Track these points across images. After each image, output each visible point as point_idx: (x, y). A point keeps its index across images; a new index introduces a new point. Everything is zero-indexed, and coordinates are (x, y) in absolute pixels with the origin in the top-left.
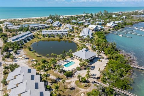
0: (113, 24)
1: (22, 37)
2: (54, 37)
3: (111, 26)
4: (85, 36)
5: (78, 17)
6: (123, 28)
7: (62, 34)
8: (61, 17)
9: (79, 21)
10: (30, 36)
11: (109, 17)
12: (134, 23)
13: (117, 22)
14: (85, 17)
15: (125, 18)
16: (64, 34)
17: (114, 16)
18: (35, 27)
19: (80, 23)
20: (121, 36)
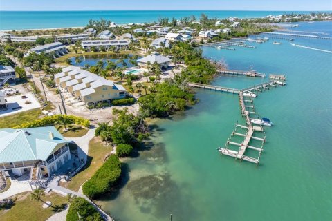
0: (209, 33)
1: (54, 47)
2: (104, 50)
3: (206, 36)
4: (157, 45)
5: (147, 26)
6: (228, 39)
7: (119, 46)
8: (112, 25)
9: (149, 30)
10: (61, 49)
11: (208, 24)
12: (250, 33)
13: (218, 31)
14: (160, 25)
15: (238, 25)
16: (122, 46)
17: (217, 23)
18: (65, 38)
19: (151, 33)
20: (219, 48)
